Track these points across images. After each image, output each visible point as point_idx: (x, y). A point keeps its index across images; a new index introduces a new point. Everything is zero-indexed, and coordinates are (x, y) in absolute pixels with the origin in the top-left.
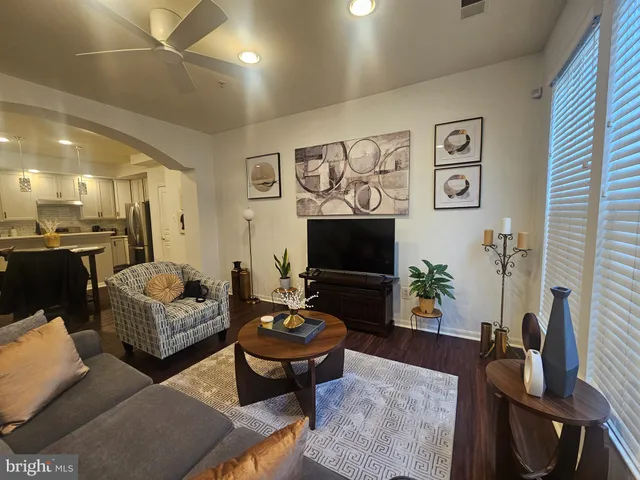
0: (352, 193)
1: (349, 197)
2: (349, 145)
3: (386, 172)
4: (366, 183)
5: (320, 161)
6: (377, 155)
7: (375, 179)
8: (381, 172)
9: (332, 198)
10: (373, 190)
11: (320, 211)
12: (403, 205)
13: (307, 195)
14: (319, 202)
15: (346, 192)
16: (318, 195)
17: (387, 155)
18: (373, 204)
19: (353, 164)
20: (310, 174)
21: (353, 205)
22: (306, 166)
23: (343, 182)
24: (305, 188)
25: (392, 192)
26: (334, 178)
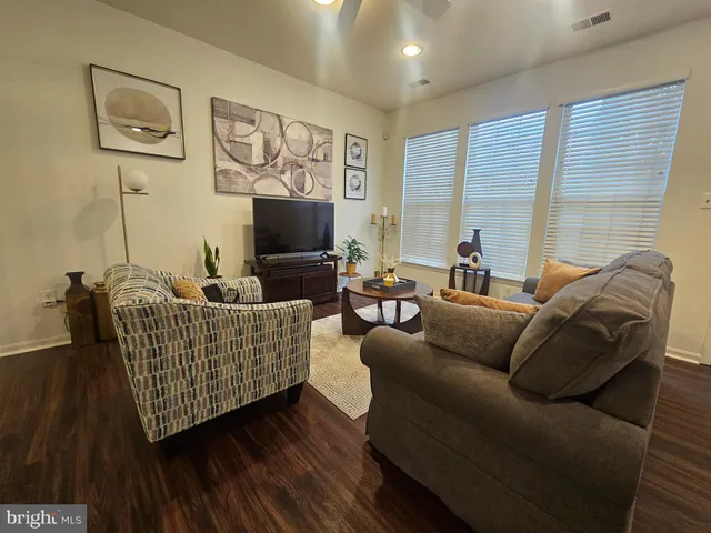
0: (288, 174)
1: (286, 178)
2: (286, 121)
3: (317, 161)
4: (301, 167)
5: (252, 128)
6: (311, 142)
7: (309, 164)
8: (313, 160)
9: (267, 176)
10: (307, 175)
11: (253, 189)
12: (327, 192)
13: (235, 167)
14: (251, 177)
15: (283, 172)
16: (250, 169)
17: (318, 146)
18: (308, 189)
19: (289, 143)
20: (238, 139)
21: (289, 187)
22: (232, 127)
23: (280, 160)
24: (231, 156)
25: (321, 179)
26: (269, 153)
